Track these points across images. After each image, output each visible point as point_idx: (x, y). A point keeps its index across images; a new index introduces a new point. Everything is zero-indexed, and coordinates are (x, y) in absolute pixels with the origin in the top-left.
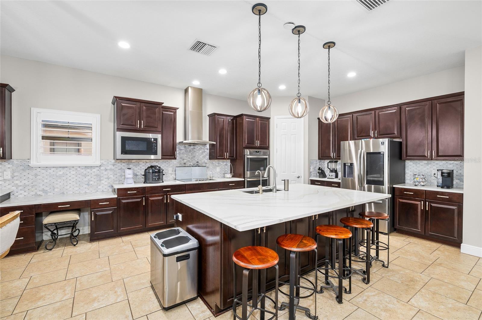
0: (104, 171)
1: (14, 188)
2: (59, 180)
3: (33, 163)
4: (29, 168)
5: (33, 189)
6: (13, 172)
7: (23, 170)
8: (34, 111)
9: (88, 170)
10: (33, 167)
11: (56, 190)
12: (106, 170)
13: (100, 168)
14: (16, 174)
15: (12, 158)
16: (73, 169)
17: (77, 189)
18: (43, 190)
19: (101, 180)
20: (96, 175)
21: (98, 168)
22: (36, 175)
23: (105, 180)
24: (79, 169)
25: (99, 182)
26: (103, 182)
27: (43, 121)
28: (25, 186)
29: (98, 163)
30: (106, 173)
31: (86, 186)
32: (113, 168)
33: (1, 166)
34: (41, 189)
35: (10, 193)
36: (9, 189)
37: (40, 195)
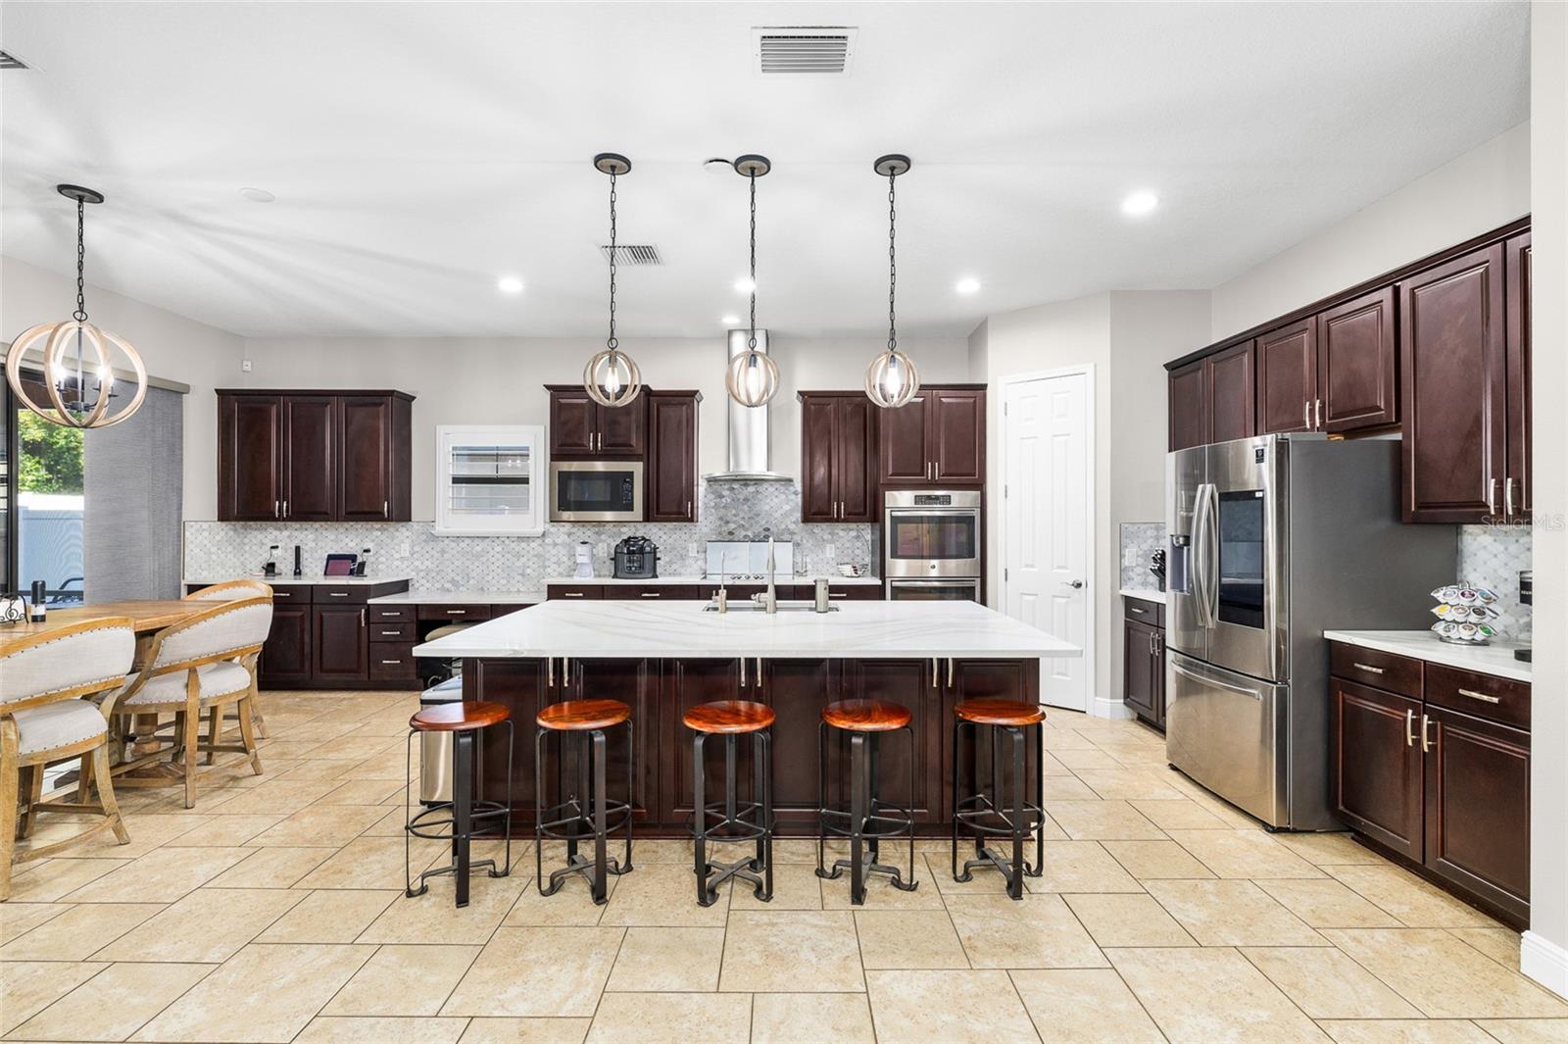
0: (550, 548)
1: (414, 573)
2: (476, 564)
3: (440, 529)
4: (434, 538)
5: (439, 578)
6: (413, 544)
7: (425, 541)
8: (441, 430)
9: (524, 545)
10: (438, 537)
11: (471, 582)
12: (555, 545)
13: (543, 542)
14: (416, 549)
15: (412, 520)
16: (497, 541)
17: (503, 582)
18: (453, 581)
19: (545, 567)
20: (535, 556)
21: (539, 541)
22: (443, 552)
23: (554, 566)
24: (507, 542)
26: (548, 570)
27: (454, 449)
28: (428, 571)
29: (539, 530)
30: (554, 552)
31: (520, 578)
32: (568, 540)
33: (397, 534)
34: (450, 578)
35: (407, 581)
36: (408, 574)
37: (448, 590)
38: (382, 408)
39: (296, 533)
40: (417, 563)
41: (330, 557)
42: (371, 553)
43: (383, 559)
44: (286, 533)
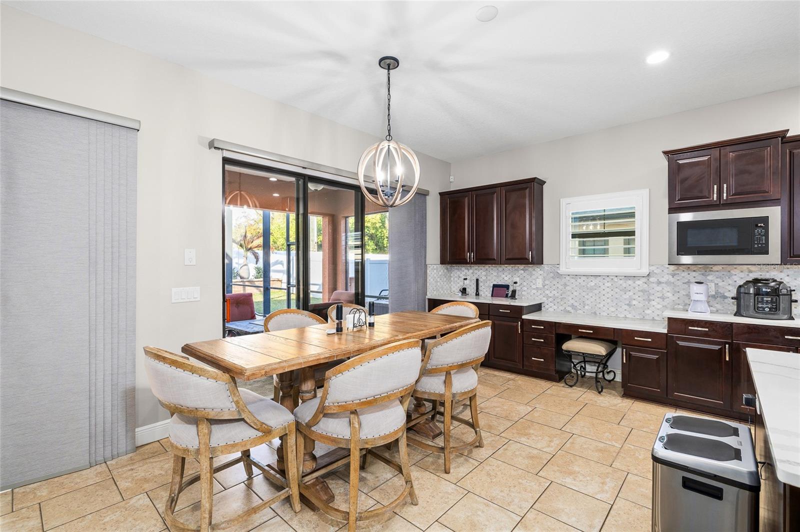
0: (655, 285)
1: (545, 299)
2: (591, 294)
3: (563, 270)
4: (559, 276)
6: (544, 279)
7: (553, 277)
8: (564, 202)
9: (630, 282)
10: (562, 275)
11: (586, 307)
12: (659, 283)
13: (648, 280)
14: (547, 282)
15: (544, 263)
16: (607, 279)
17: (613, 309)
18: (573, 306)
19: (650, 300)
20: (642, 291)
21: (644, 280)
22: (565, 285)
23: (657, 300)
24: (616, 279)
25: (647, 302)
26: (653, 303)
27: (573, 214)
28: (555, 298)
29: (645, 271)
30: (659, 288)
31: (626, 307)
32: (672, 279)
33: (534, 272)
34: (570, 304)
35: (541, 304)
36: (541, 299)
37: (569, 312)
38: (527, 191)
39: (476, 271)
40: (547, 292)
41: (494, 286)
42: (518, 285)
43: (525, 289)
44: (471, 271)
